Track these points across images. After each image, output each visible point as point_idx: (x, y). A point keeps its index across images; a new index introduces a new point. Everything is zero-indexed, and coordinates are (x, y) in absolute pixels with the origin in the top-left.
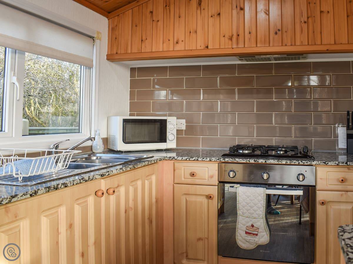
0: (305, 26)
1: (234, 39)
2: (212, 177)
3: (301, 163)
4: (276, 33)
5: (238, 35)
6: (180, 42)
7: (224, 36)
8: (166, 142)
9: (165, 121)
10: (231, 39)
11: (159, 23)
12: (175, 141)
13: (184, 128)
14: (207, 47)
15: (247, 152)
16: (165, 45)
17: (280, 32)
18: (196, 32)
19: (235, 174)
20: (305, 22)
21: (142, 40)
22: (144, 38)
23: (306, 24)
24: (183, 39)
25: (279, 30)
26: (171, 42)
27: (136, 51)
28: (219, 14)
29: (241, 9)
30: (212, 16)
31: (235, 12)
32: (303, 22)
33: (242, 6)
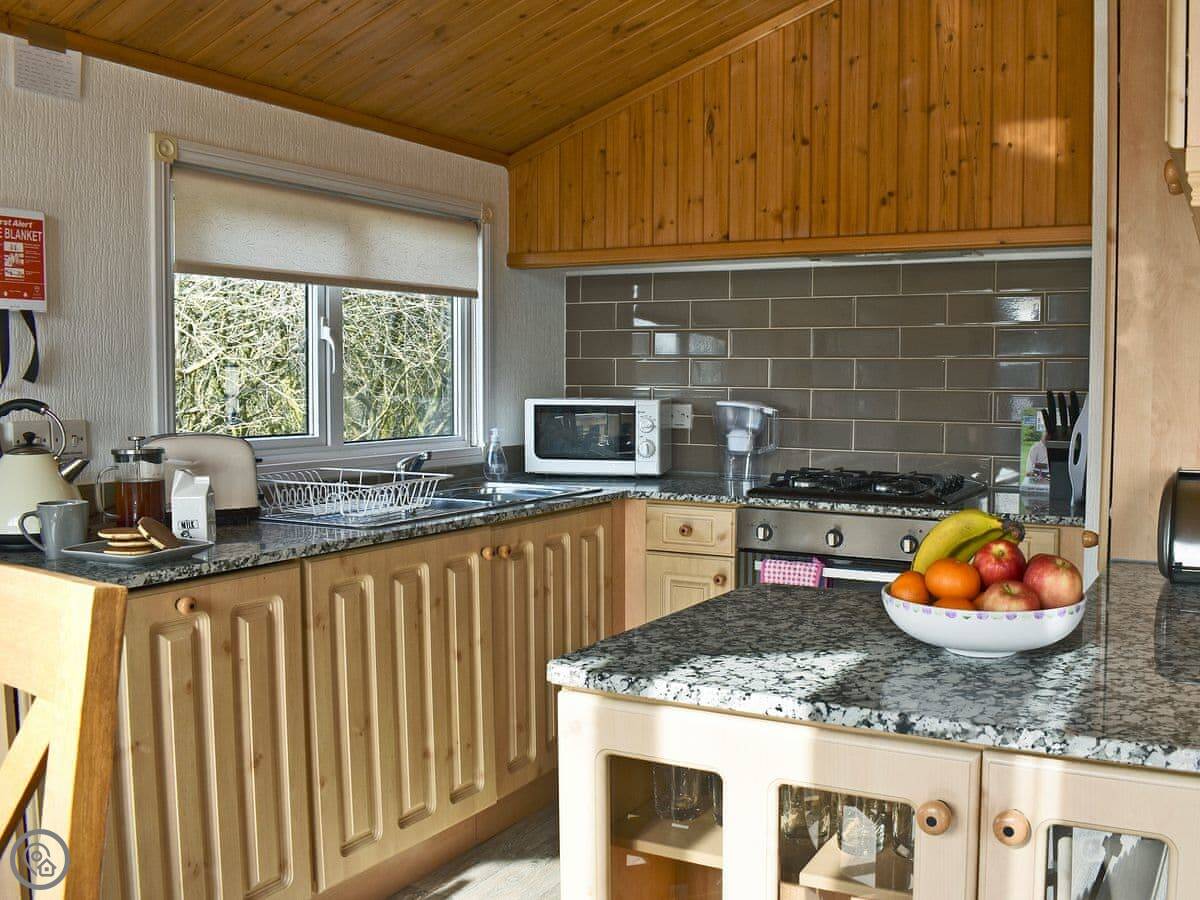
0: (950, 180)
1: (787, 215)
2: (722, 537)
3: (908, 513)
4: (884, 202)
5: (797, 208)
6: (668, 226)
7: (765, 211)
8: (634, 459)
9: (632, 409)
10: (779, 217)
11: (620, 179)
12: (656, 456)
13: (688, 424)
14: (727, 237)
15: (806, 485)
16: (633, 232)
17: (893, 200)
18: (702, 200)
19: (771, 534)
20: (953, 173)
21: (583, 221)
22: (588, 215)
23: (956, 177)
24: (673, 217)
25: (891, 194)
26: (648, 225)
27: (571, 247)
28: (754, 156)
29: (805, 142)
30: (737, 162)
31: (790, 150)
32: (948, 171)
33: (807, 135)
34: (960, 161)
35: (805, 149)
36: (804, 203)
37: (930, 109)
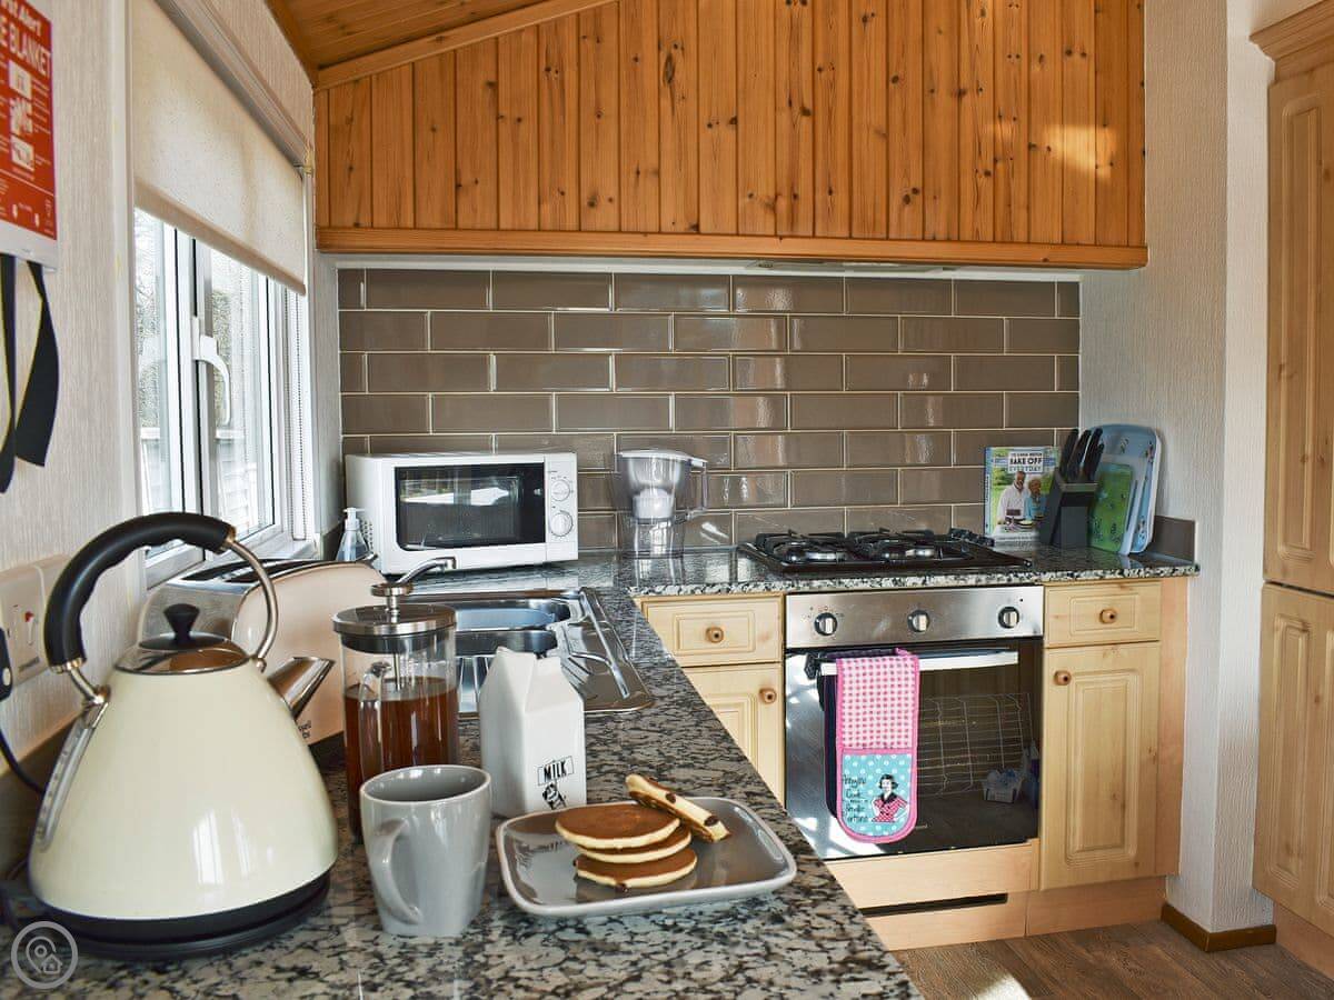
0: (985, 182)
1: (783, 204)
2: (765, 638)
4: (907, 200)
5: (795, 197)
6: (603, 201)
7: (751, 196)
8: (543, 540)
9: (539, 469)
10: (772, 207)
11: (523, 126)
12: (574, 536)
14: (697, 227)
15: (832, 556)
16: (546, 207)
17: (918, 199)
18: (658, 173)
19: (836, 625)
20: (987, 174)
21: (458, 186)
22: (466, 179)
23: (991, 178)
24: (613, 193)
25: (915, 191)
26: (571, 199)
28: (734, 121)
29: (805, 112)
30: (710, 126)
31: (784, 119)
32: (981, 172)
33: (808, 105)
34: (995, 161)
35: (805, 122)
36: (804, 189)
37: (961, 94)
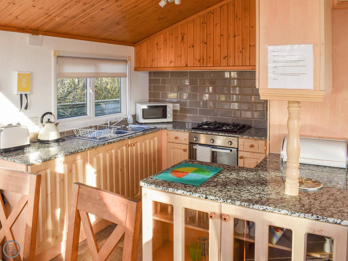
0: (240, 54)
1: (201, 61)
2: (185, 140)
3: (229, 136)
4: (224, 58)
5: (204, 59)
6: (173, 62)
7: (196, 59)
8: (167, 118)
9: (166, 106)
10: (200, 61)
11: (161, 50)
12: (172, 117)
13: (178, 109)
14: (187, 65)
15: (206, 127)
16: (164, 63)
17: (227, 58)
18: (181, 56)
19: (197, 139)
20: (241, 52)
21: (152, 60)
22: (153, 59)
23: (241, 53)
24: (174, 60)
25: (226, 56)
26: (168, 62)
27: (149, 67)
28: (193, 46)
29: (205, 43)
30: (189, 47)
31: (202, 45)
32: (239, 52)
33: (206, 41)
34: (242, 49)
35: (205, 45)
36: (205, 58)
37: (235, 36)
